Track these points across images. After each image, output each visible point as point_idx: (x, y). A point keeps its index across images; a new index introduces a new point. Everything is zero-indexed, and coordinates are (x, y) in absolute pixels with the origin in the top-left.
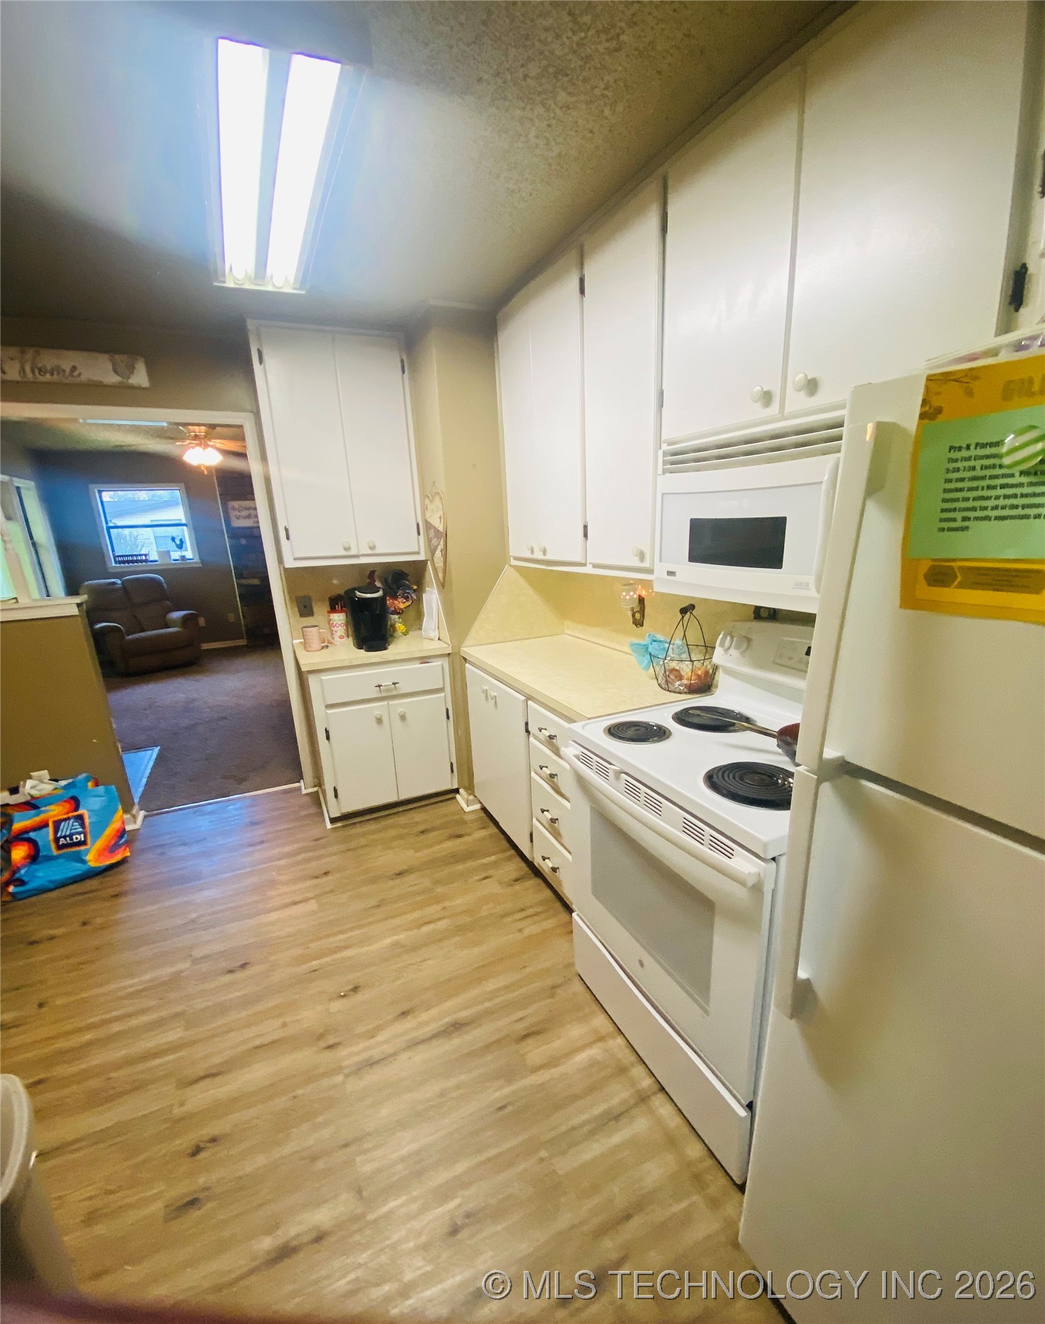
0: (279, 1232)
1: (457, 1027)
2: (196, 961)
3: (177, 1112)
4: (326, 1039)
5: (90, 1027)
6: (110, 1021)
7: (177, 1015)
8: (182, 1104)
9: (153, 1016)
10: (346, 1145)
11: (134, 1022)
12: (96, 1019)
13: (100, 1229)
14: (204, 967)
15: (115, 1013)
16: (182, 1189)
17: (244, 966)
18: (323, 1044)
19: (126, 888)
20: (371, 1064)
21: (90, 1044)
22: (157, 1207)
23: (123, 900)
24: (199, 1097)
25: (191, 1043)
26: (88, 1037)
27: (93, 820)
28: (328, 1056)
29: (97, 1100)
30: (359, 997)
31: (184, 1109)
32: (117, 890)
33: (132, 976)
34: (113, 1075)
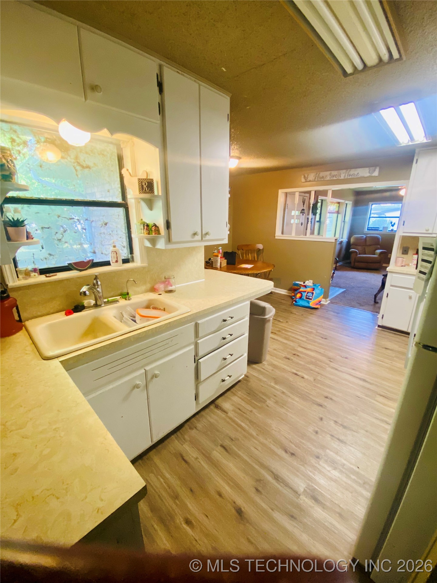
0: (298, 372)
1: (364, 380)
2: (317, 332)
3: (296, 348)
4: (330, 359)
5: (292, 329)
6: (295, 331)
7: (306, 337)
8: (297, 348)
9: (303, 335)
10: (319, 374)
11: (298, 333)
12: (293, 329)
13: (275, 352)
14: (318, 334)
15: (297, 330)
16: (289, 356)
17: (326, 339)
18: (329, 360)
19: (315, 313)
20: (337, 370)
21: (291, 332)
22: (284, 356)
23: (312, 315)
24: (300, 349)
25: (306, 342)
26: (291, 330)
27: (316, 295)
28: (329, 362)
29: (286, 338)
30: (346, 360)
31: (297, 349)
32: (312, 313)
33: (303, 327)
34: (290, 337)
